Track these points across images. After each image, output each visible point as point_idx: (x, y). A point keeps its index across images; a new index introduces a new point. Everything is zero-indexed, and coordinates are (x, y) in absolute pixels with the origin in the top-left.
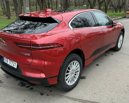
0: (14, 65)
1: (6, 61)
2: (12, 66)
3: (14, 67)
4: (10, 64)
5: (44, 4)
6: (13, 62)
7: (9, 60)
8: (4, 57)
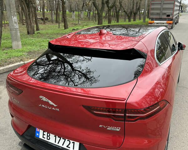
3: (71, 149)
4: (58, 143)
5: (31, 9)
6: (68, 140)
7: (55, 136)
8: (37, 129)
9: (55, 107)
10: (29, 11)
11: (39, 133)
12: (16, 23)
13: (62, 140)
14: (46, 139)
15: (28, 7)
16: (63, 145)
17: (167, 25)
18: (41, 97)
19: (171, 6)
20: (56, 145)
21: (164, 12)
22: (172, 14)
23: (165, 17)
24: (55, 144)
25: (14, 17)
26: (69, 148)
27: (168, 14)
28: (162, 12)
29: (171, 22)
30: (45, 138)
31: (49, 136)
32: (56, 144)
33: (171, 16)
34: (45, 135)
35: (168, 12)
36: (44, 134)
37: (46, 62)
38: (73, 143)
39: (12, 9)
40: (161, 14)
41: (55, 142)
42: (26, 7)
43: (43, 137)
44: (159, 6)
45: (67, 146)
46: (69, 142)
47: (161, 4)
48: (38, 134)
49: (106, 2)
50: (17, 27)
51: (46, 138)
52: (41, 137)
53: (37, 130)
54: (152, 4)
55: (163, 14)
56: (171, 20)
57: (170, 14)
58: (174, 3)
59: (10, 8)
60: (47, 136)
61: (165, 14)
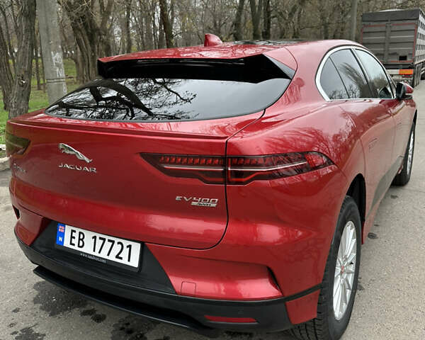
0: (125, 254)
1: (75, 241)
2: (112, 258)
3: (124, 261)
4: (99, 252)
5: (98, 46)
6: (119, 243)
7: (93, 238)
8: (60, 227)
9: (89, 165)
10: (93, 51)
11: (63, 235)
12: (58, 65)
13: (107, 245)
14: (76, 248)
15: (92, 41)
16: (108, 255)
17: (401, 78)
18: (61, 146)
19: (409, 36)
20: (95, 256)
21: (393, 49)
22: (412, 54)
23: (395, 60)
24: (92, 256)
25: (55, 54)
26: (121, 258)
27: (401, 55)
28: (388, 50)
29: (410, 72)
30: (74, 245)
31: (82, 240)
32: (96, 254)
33: (409, 59)
34: (74, 238)
35: (403, 50)
36: (72, 237)
37: (91, 102)
38: (127, 247)
39: (51, 38)
40: (386, 54)
41: (94, 251)
42: (88, 42)
43: (71, 244)
44: (380, 38)
45: (117, 257)
46: (120, 246)
47: (385, 32)
48: (60, 239)
49: (263, 33)
50: (62, 74)
51: (76, 244)
52: (67, 244)
53: (60, 229)
54: (364, 32)
55: (389, 54)
56: (410, 68)
57: (406, 54)
58: (415, 30)
59: (48, 35)
60: (79, 239)
61: (394, 54)
